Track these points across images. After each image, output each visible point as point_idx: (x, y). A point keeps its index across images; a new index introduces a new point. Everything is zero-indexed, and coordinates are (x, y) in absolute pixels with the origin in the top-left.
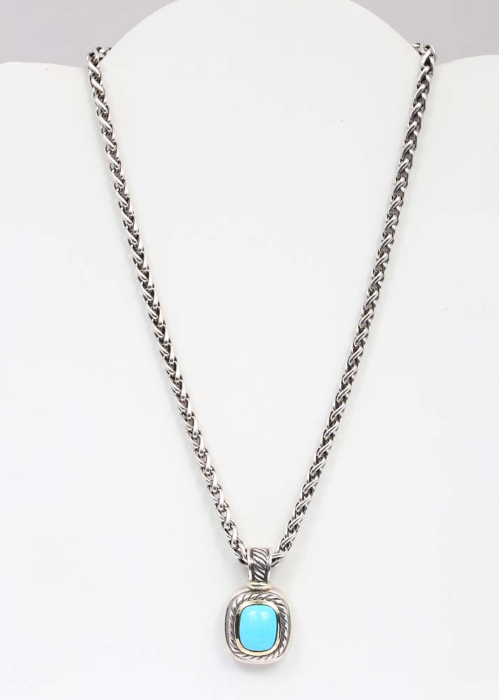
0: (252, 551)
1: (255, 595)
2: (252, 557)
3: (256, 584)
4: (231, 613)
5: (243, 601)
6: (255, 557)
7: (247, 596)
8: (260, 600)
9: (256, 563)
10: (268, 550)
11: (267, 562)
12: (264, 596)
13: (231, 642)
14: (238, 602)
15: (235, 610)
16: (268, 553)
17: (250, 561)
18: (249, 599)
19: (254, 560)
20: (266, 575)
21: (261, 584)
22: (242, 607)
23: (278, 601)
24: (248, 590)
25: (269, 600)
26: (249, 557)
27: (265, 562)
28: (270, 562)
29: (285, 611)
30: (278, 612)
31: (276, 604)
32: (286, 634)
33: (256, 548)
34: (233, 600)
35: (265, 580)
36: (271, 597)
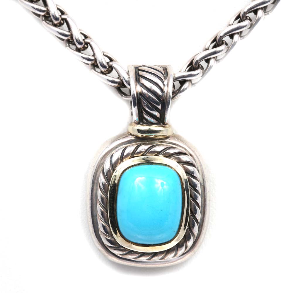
0: (137, 70)
1: (143, 148)
2: (137, 80)
3: (145, 128)
4: (102, 180)
5: (122, 158)
6: (143, 81)
7: (130, 149)
8: (152, 157)
9: (145, 91)
10: (165, 69)
11: (165, 89)
12: (159, 149)
13: (101, 229)
14: (114, 159)
15: (108, 176)
16: (165, 72)
17: (135, 89)
18: (133, 155)
19: (143, 85)
20: (163, 113)
21: (154, 128)
22: (120, 168)
23: (184, 158)
24: (130, 138)
25: (169, 156)
26: (133, 82)
27: (162, 90)
28: (169, 90)
29: (197, 174)
30: (184, 176)
31: (180, 162)
32: (199, 216)
33: (144, 66)
34: (104, 157)
35: (161, 121)
36: (171, 151)
